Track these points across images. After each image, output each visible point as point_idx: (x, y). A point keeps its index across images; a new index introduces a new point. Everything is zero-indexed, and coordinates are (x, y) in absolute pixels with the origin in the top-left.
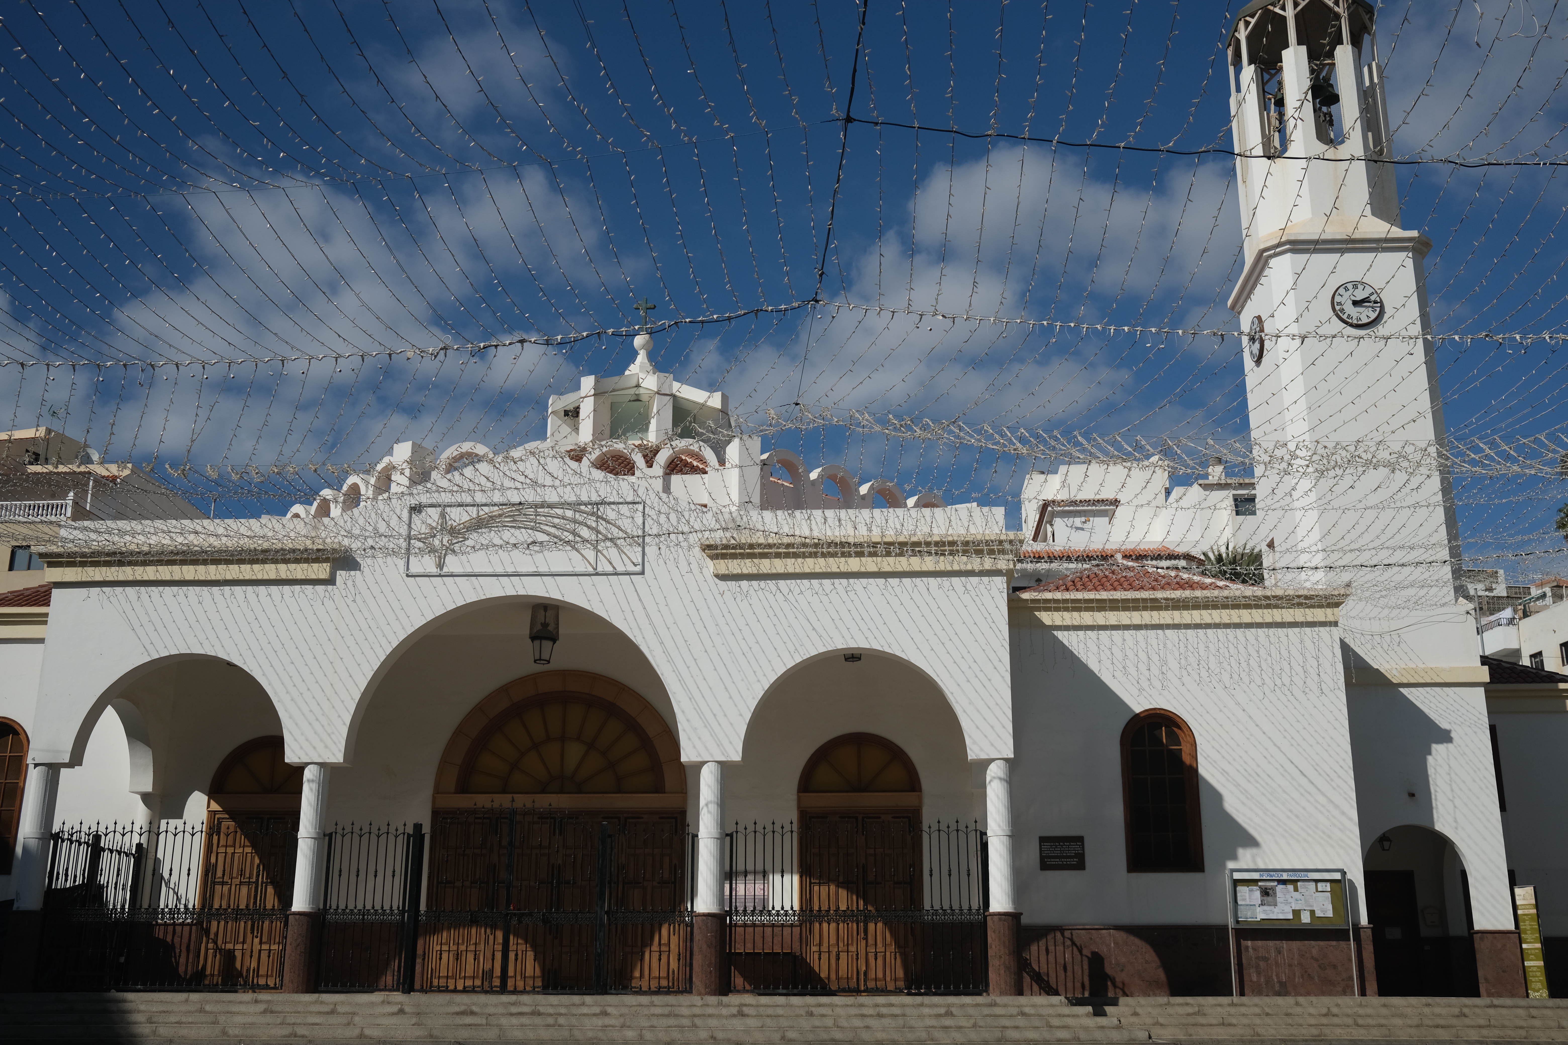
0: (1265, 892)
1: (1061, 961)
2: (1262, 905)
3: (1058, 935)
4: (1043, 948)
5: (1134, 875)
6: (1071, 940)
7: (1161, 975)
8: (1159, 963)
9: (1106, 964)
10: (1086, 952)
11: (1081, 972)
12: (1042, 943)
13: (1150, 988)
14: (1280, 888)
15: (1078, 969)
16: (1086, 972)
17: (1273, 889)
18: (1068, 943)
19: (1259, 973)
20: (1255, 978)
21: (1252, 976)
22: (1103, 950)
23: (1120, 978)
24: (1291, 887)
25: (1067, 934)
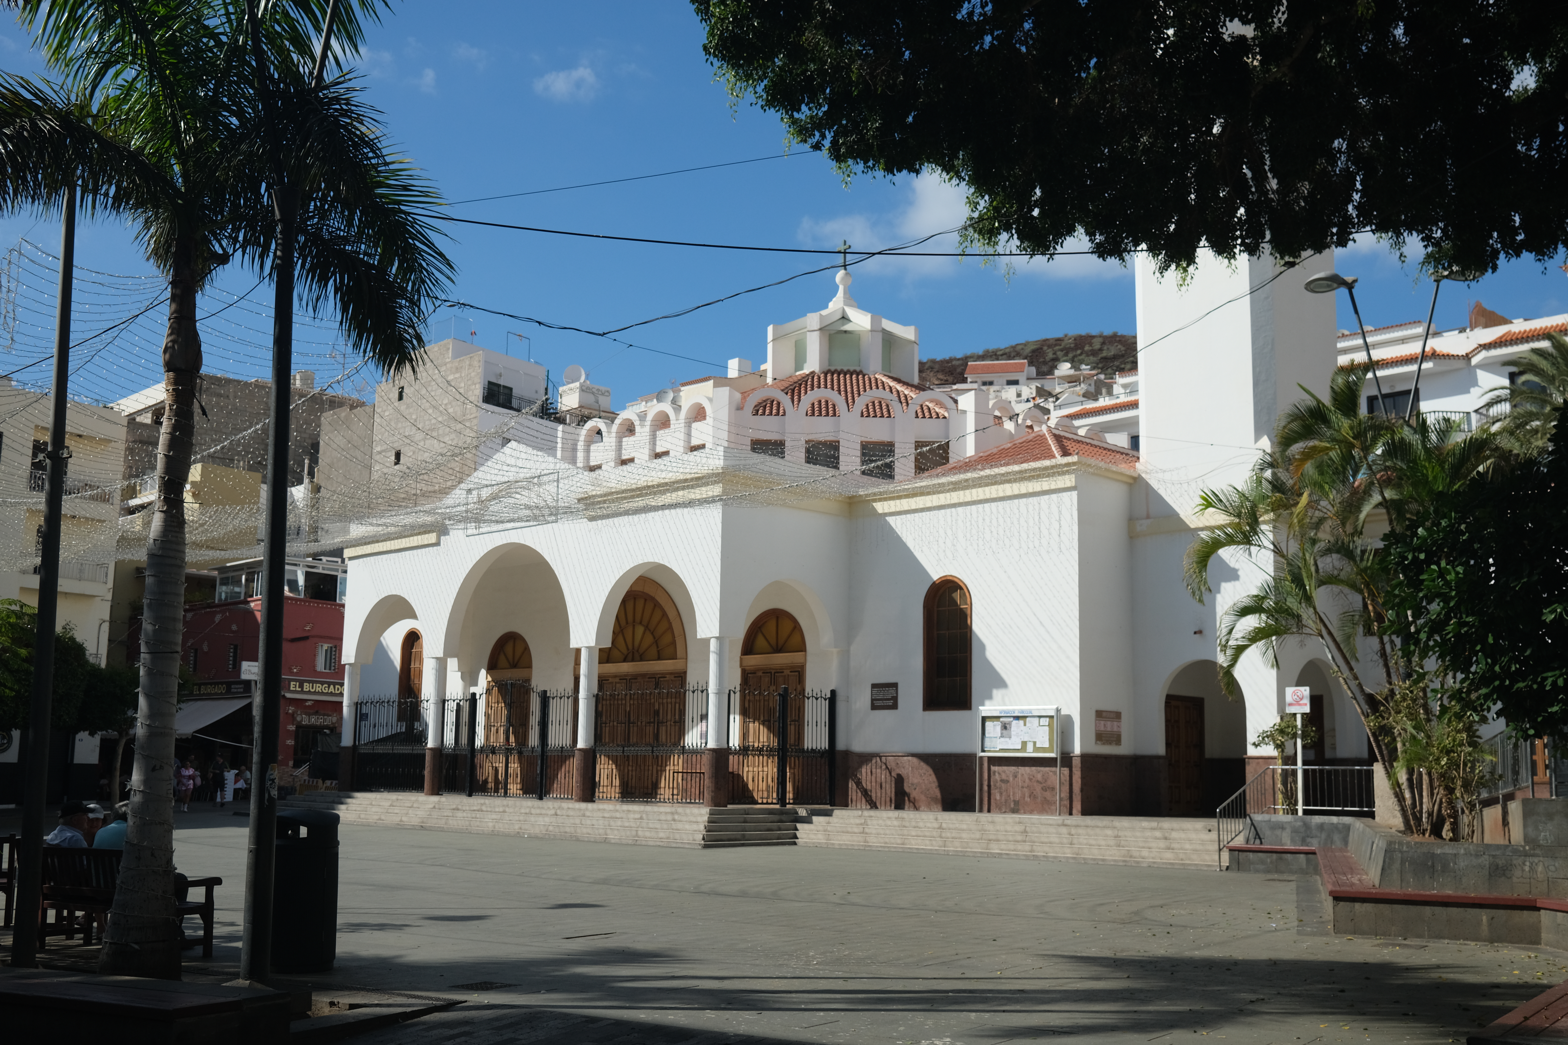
0: (1005, 727)
1: (878, 780)
2: (1002, 736)
3: (878, 759)
4: (869, 771)
5: (927, 713)
6: (886, 764)
7: (937, 793)
8: (936, 784)
9: (905, 785)
10: (894, 774)
11: (890, 790)
12: (869, 767)
13: (931, 802)
14: (1015, 722)
15: (888, 786)
16: (893, 790)
17: (1010, 723)
18: (884, 767)
19: (1001, 794)
20: (998, 797)
21: (996, 795)
22: (903, 772)
23: (914, 794)
24: (1021, 722)
25: (883, 759)
